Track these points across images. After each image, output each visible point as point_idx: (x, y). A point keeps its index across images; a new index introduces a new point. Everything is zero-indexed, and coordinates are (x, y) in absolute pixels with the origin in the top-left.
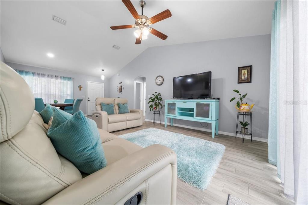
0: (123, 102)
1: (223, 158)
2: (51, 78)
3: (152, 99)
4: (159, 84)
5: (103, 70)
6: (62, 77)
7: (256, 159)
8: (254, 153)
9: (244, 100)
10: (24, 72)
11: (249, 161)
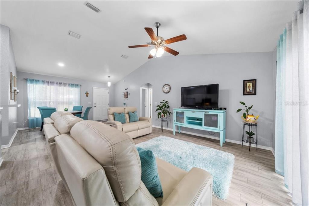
0: (133, 110)
1: (235, 168)
2: (60, 85)
3: (159, 107)
4: (166, 92)
5: (110, 77)
6: (70, 84)
7: (264, 169)
8: (261, 163)
9: (250, 112)
10: (34, 80)
11: (257, 170)
